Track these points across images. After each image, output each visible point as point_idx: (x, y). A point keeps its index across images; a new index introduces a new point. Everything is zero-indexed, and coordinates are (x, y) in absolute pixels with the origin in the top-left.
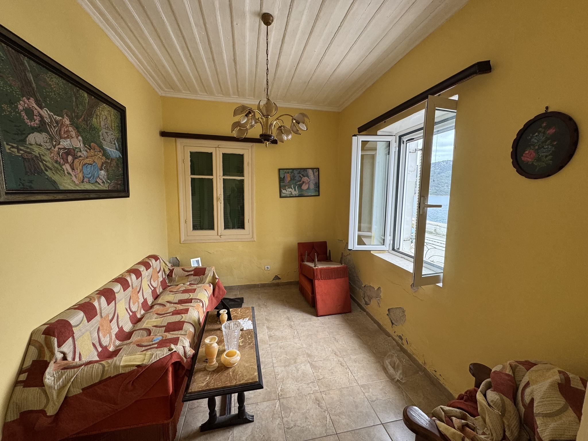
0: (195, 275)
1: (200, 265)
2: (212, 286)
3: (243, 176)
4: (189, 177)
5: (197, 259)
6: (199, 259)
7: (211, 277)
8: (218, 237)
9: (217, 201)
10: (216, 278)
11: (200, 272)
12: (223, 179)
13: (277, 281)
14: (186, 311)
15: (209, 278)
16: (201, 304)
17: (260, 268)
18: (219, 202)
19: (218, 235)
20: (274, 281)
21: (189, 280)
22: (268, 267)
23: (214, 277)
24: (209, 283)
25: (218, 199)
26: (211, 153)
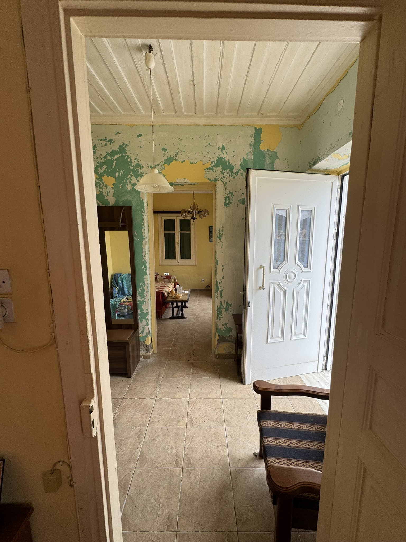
0: (166, 279)
1: (169, 275)
2: (174, 284)
3: (190, 231)
4: (164, 232)
5: (167, 273)
6: (168, 273)
7: (174, 281)
8: (178, 263)
9: (177, 244)
10: (176, 281)
11: (168, 278)
12: (180, 233)
13: (209, 288)
14: (164, 288)
15: (173, 281)
16: (169, 288)
17: (199, 280)
18: (178, 245)
19: (177, 262)
20: (207, 288)
21: (164, 281)
22: (203, 280)
23: (175, 280)
24: (173, 283)
25: (177, 243)
26: (174, 220)
